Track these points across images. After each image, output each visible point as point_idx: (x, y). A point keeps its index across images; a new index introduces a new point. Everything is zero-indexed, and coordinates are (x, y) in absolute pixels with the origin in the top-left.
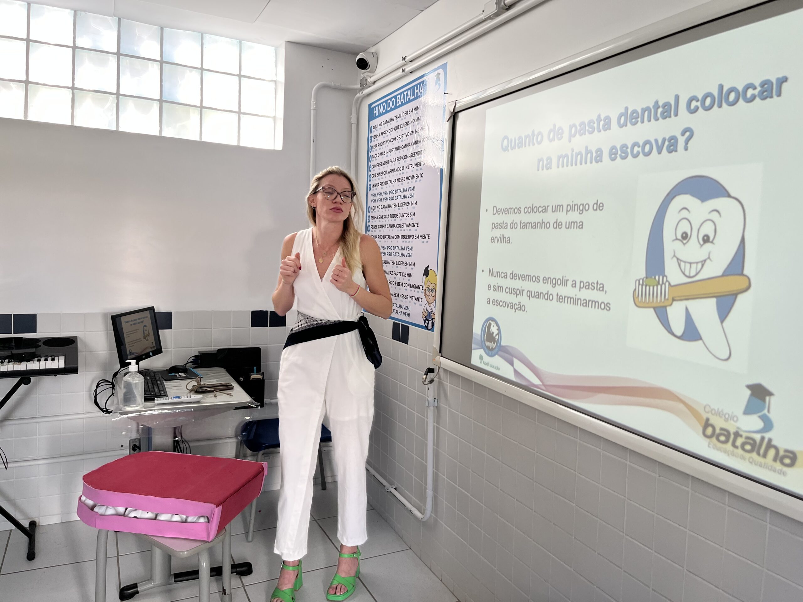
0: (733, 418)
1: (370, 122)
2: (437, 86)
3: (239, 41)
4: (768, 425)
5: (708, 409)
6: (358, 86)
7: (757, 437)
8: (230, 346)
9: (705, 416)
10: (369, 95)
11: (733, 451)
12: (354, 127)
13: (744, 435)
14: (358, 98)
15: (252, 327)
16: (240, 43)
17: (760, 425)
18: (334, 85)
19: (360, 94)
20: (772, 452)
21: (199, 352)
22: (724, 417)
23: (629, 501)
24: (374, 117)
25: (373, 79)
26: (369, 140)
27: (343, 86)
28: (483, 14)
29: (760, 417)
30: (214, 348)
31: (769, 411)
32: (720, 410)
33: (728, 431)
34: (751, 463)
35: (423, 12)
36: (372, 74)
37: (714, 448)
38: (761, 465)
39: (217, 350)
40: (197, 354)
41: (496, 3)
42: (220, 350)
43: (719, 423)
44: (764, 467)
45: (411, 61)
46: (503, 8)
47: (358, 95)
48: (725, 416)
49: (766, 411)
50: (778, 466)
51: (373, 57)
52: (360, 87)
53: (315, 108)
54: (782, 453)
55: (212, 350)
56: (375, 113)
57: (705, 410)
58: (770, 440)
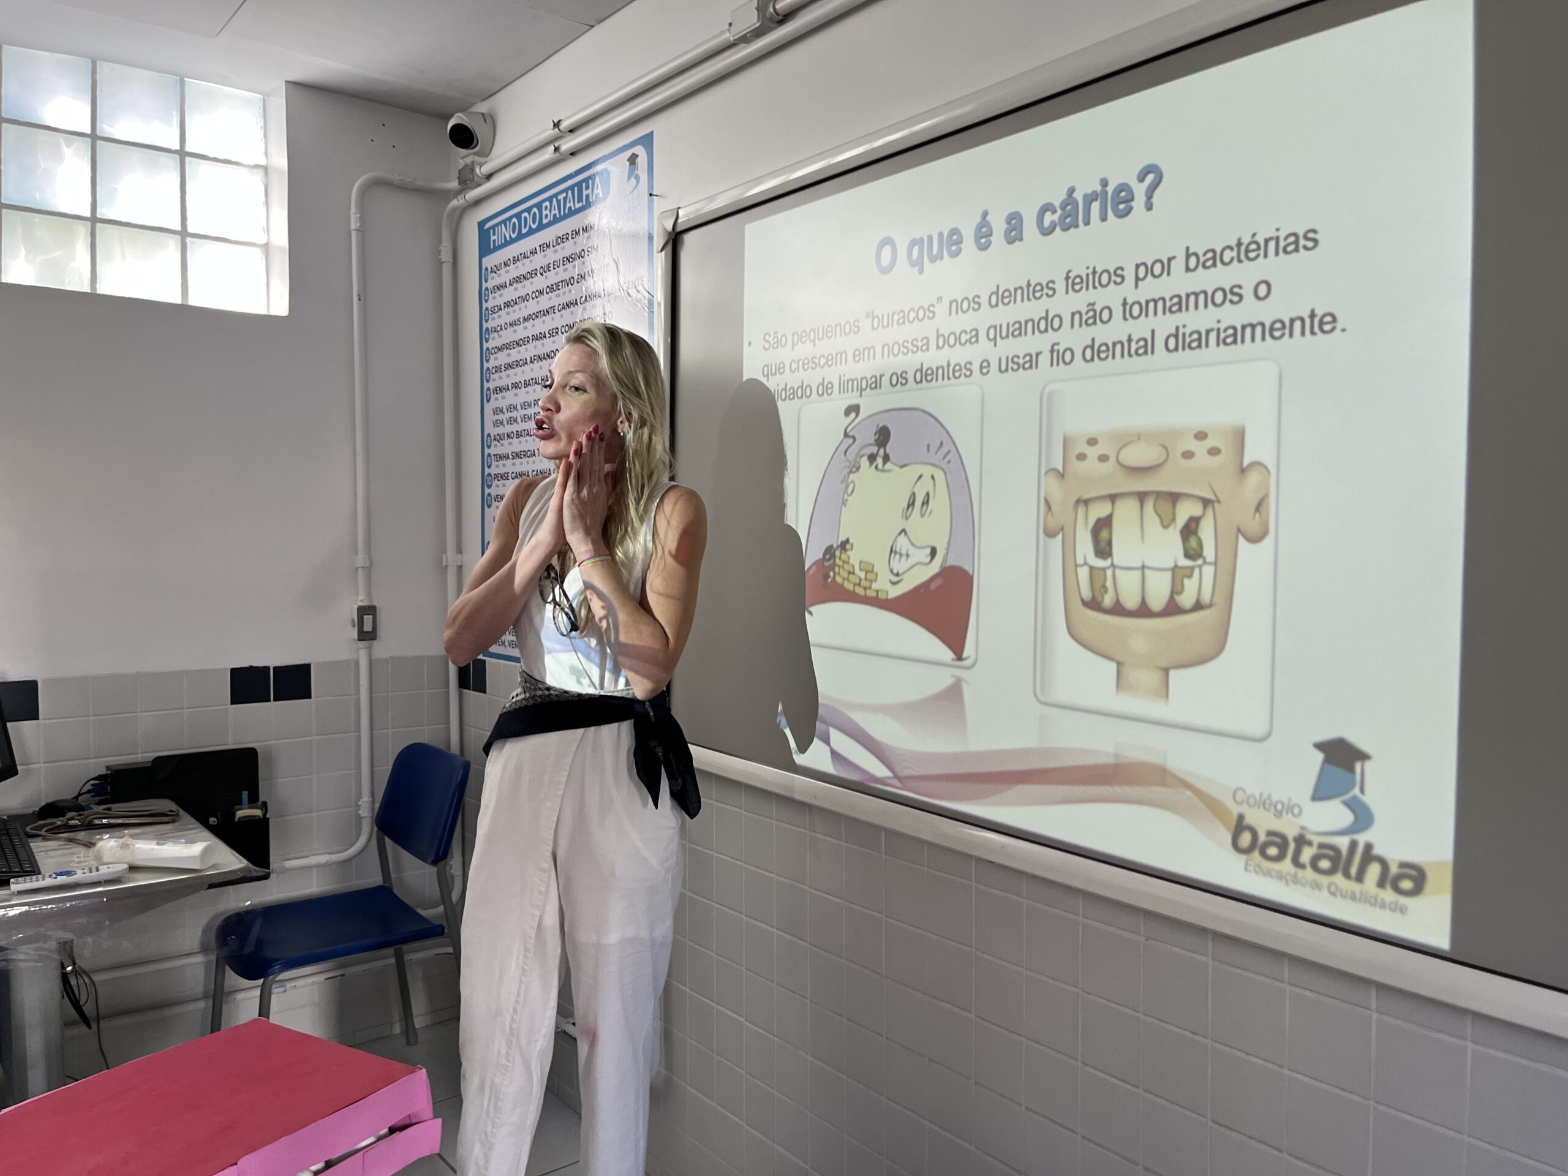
0: (1291, 809)
1: (484, 260)
2: (633, 181)
3: (178, 78)
4: (1363, 817)
5: (1240, 796)
6: (454, 184)
7: (1343, 843)
8: (184, 749)
9: (1235, 810)
10: (478, 202)
11: (1296, 874)
12: (447, 270)
13: (1316, 840)
14: (454, 209)
15: (233, 703)
16: (182, 83)
17: (1346, 818)
18: (401, 180)
19: (458, 200)
20: (1374, 870)
21: (108, 768)
22: (1273, 810)
23: (1086, 995)
24: (492, 247)
25: (486, 169)
26: (482, 297)
27: (420, 183)
28: (729, 30)
29: (1346, 804)
30: (142, 758)
31: (1362, 791)
32: (1265, 796)
33: (1284, 838)
34: (1334, 894)
35: (593, 30)
36: (482, 160)
37: (1257, 873)
38: (1353, 898)
39: (151, 759)
40: (103, 772)
41: (758, 9)
42: (158, 760)
43: (1263, 822)
44: (1360, 901)
45: (571, 131)
46: (771, 19)
47: (454, 203)
48: (1275, 807)
49: (1356, 791)
50: (1388, 895)
51: (485, 122)
52: (459, 184)
53: (360, 227)
54: (1394, 870)
55: (139, 760)
56: (494, 241)
57: (1235, 799)
58: (1369, 847)
